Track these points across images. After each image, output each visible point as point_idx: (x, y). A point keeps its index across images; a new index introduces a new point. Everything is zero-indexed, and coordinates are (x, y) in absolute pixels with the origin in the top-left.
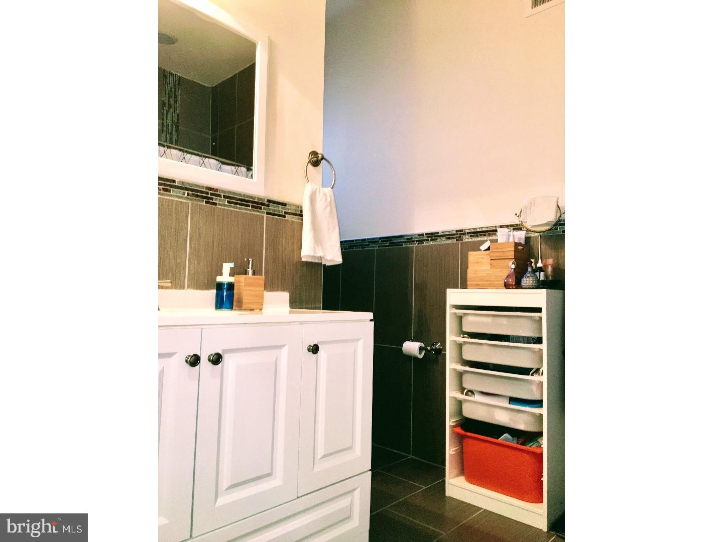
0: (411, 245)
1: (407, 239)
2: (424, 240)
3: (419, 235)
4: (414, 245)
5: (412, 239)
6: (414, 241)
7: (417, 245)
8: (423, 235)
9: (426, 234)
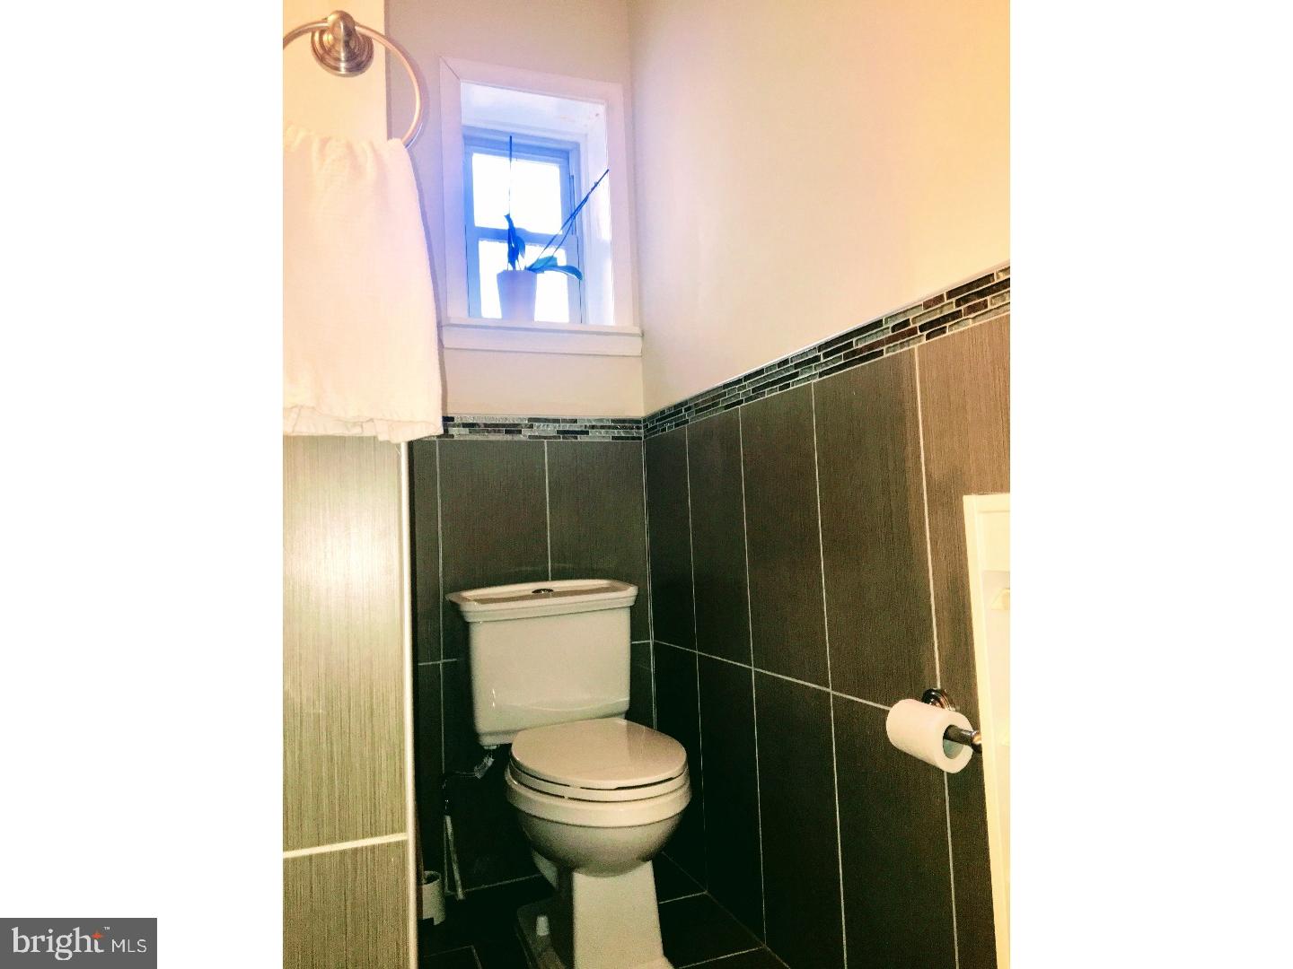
0: (906, 349)
1: (894, 329)
2: (945, 319)
3: (927, 305)
4: (915, 346)
5: (906, 323)
6: (913, 331)
7: (924, 341)
8: (939, 299)
9: (951, 294)
